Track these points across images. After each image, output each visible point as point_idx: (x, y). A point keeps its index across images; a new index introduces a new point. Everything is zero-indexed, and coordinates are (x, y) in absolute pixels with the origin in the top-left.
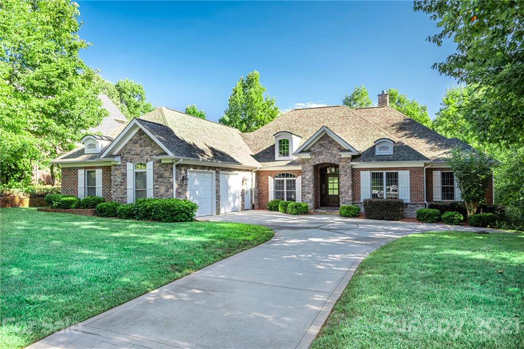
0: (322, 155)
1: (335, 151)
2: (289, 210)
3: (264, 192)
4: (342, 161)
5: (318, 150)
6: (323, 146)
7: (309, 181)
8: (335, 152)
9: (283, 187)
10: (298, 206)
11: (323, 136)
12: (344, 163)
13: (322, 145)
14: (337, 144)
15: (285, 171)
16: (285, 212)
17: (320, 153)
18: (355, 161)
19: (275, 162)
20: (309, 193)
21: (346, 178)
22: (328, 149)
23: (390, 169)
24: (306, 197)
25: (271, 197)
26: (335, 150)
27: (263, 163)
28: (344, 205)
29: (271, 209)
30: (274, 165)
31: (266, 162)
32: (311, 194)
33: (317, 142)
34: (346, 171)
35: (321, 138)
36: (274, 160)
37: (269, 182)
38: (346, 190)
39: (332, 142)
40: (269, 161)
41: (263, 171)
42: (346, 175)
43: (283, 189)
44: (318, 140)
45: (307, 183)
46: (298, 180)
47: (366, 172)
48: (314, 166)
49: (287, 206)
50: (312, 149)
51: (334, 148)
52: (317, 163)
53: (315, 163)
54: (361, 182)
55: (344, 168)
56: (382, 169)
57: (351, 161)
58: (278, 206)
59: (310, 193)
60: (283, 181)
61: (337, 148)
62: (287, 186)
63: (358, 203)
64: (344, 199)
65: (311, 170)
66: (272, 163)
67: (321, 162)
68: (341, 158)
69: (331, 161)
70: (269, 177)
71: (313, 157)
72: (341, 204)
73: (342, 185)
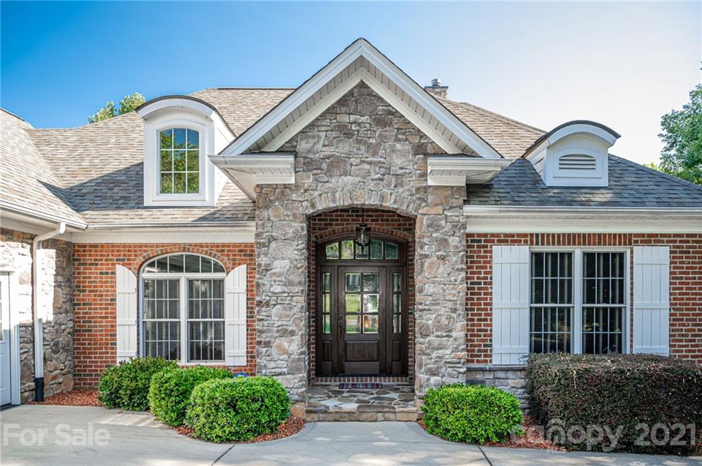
0: (345, 174)
1: (401, 158)
2: (197, 414)
3: (99, 326)
4: (430, 199)
5: (328, 151)
6: (349, 135)
7: (290, 283)
8: (398, 161)
9: (174, 307)
10: (244, 398)
11: (351, 93)
12: (439, 209)
13: (345, 132)
14: (407, 129)
15: (185, 247)
16: (178, 419)
17: (336, 165)
18: (482, 203)
19: (140, 212)
20: (285, 333)
21: (443, 269)
22: (369, 146)
23: (601, 239)
24: (274, 351)
25: (127, 347)
26: (403, 154)
27: (90, 213)
28: (433, 380)
29: (114, 402)
30: (137, 221)
31: (106, 208)
32: (297, 339)
33: (323, 115)
34: (443, 242)
35: (342, 102)
36: (139, 204)
37: (120, 288)
38: (444, 321)
39: (387, 118)
40: (118, 208)
41: (95, 246)
42: (443, 258)
43: (174, 313)
44: (328, 111)
45: (278, 289)
46: (235, 281)
47: (515, 248)
48: (310, 218)
49: (185, 394)
50: (303, 146)
51: (398, 146)
52: (321, 206)
53: (313, 206)
54: (496, 289)
55: (438, 228)
56: (572, 239)
57: (465, 202)
58: (146, 389)
59: (292, 333)
60: (174, 284)
61: (407, 147)
62: (191, 304)
63: (483, 370)
64: (434, 355)
65: (296, 236)
66: (132, 213)
67: (342, 201)
68: (426, 188)
69: (383, 198)
70: (120, 269)
71: (308, 181)
72: (421, 376)
73: (429, 300)
